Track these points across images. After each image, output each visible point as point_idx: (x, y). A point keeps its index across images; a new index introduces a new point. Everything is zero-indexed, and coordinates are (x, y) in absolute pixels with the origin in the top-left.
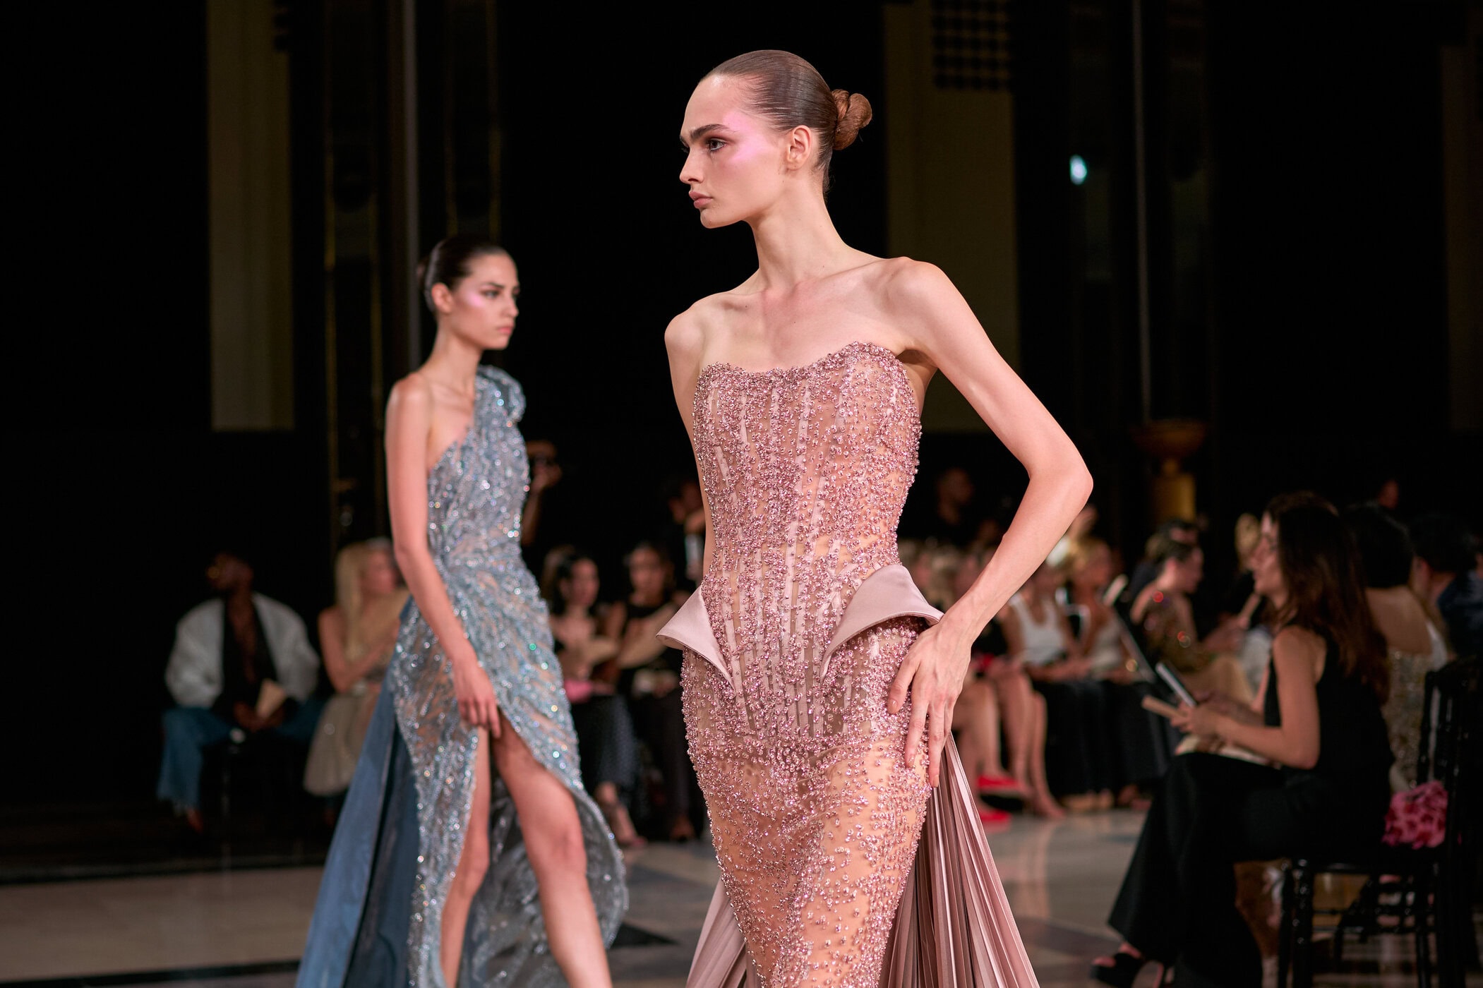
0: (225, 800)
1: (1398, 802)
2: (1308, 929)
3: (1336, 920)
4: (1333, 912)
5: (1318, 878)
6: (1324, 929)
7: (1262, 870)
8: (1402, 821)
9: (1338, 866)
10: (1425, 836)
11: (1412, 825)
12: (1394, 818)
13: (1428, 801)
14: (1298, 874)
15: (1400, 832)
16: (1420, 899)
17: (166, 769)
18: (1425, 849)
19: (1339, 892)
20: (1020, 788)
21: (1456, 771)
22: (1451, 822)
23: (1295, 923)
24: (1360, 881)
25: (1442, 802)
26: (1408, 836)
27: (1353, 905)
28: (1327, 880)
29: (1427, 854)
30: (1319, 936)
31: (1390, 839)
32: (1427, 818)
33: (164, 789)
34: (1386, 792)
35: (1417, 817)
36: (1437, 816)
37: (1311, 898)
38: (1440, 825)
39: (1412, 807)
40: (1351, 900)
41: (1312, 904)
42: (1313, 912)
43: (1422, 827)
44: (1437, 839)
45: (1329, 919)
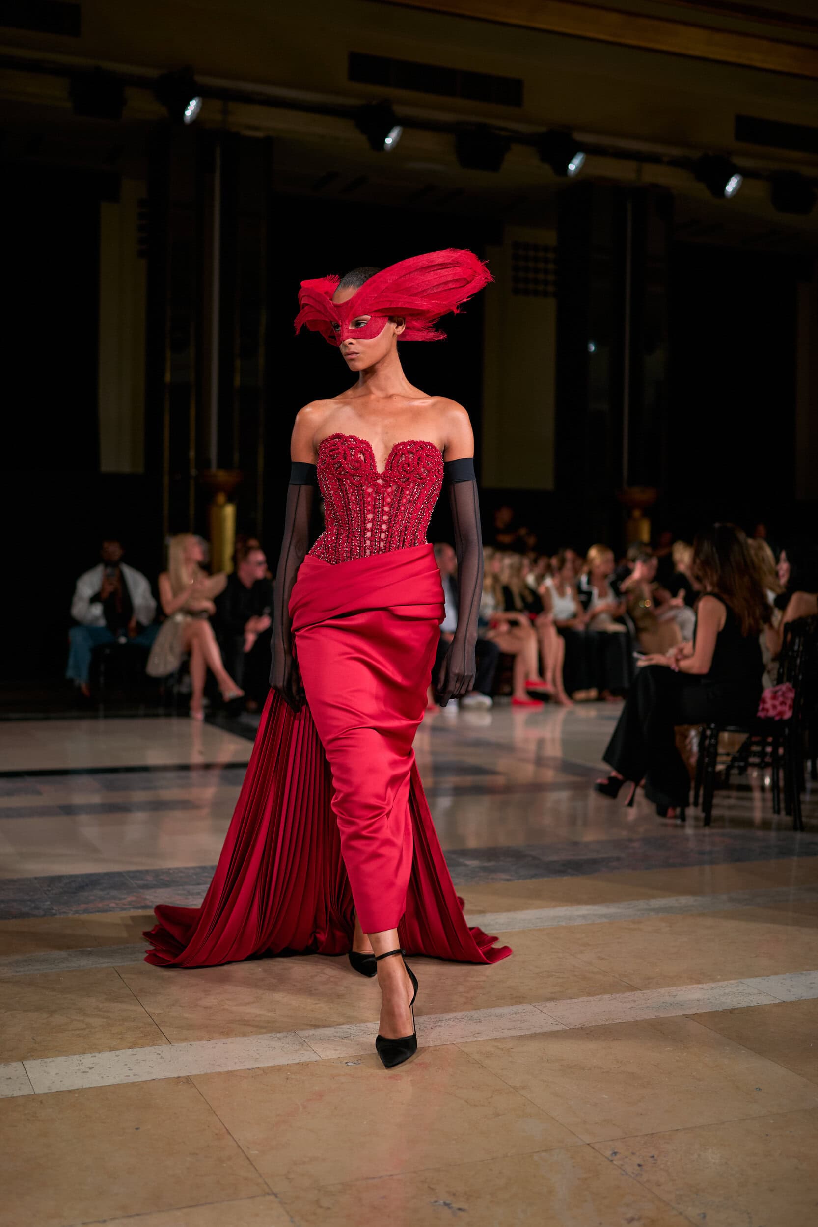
0: (102, 680)
1: (767, 694)
2: (714, 763)
3: (729, 759)
4: (728, 754)
5: (720, 735)
6: (723, 763)
7: (688, 730)
8: (769, 704)
9: (732, 728)
10: (781, 713)
11: (774, 707)
12: (764, 702)
13: (783, 694)
14: (708, 733)
15: (767, 710)
16: (775, 750)
17: (71, 661)
18: (781, 721)
19: (731, 743)
20: (548, 688)
21: (800, 677)
22: (795, 706)
23: (706, 760)
24: (743, 737)
25: (791, 695)
26: (772, 713)
27: (738, 751)
28: (725, 736)
29: (782, 723)
30: (720, 767)
31: (761, 714)
32: (783, 703)
33: (70, 673)
34: (761, 689)
35: (777, 703)
36: (789, 702)
37: (715, 746)
38: (790, 707)
39: (774, 697)
40: (737, 748)
41: (716, 750)
42: (716, 754)
43: (779, 708)
44: (788, 715)
45: (725, 758)
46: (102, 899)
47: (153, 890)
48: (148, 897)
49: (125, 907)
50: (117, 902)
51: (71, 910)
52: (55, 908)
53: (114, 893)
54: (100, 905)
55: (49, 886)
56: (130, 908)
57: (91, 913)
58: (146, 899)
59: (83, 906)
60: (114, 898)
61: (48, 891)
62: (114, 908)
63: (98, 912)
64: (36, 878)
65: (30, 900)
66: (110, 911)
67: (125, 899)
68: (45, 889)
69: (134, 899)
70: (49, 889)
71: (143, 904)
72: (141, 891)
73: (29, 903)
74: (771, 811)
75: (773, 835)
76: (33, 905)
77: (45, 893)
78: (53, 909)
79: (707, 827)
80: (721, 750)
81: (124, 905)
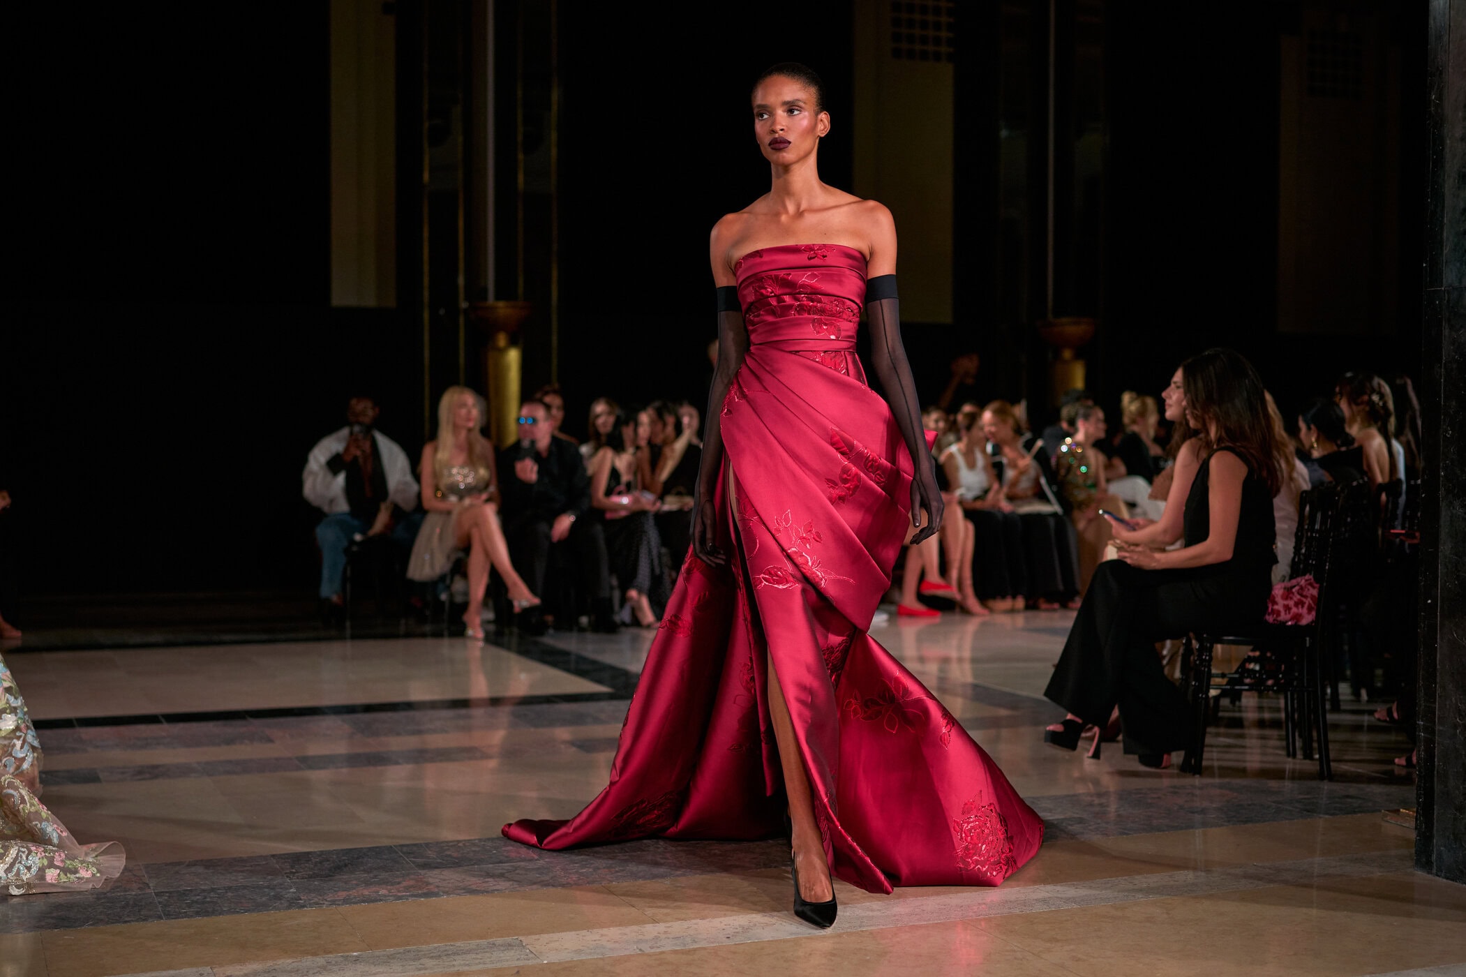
1: (1278, 591)
2: (1204, 687)
3: (1225, 681)
4: (1223, 675)
5: (1215, 645)
6: (1217, 686)
8: (1279, 607)
9: (1228, 638)
10: (1297, 617)
11: (1287, 608)
12: (1275, 603)
13: (1300, 592)
14: (1196, 645)
15: (1278, 613)
18: (1296, 627)
19: (1228, 661)
20: (953, 593)
21: (1327, 567)
23: (1194, 682)
24: (1246, 651)
25: (1312, 592)
26: (1283, 617)
27: (1236, 672)
28: (1219, 648)
29: (1298, 631)
30: (1213, 693)
31: (1270, 619)
32: (1299, 604)
34: (1270, 585)
35: (1291, 603)
36: (1308, 601)
37: (1209, 663)
38: (1310, 610)
39: (1288, 593)
40: (1235, 667)
41: (1209, 667)
42: (1210, 676)
43: (1294, 610)
44: (1307, 619)
45: (1218, 680)
46: (367, 884)
47: (437, 872)
48: (431, 880)
49: (399, 894)
50: (389, 887)
51: (326, 900)
52: (302, 898)
53: (384, 875)
54: (366, 892)
55: (292, 867)
56: (407, 895)
57: (355, 903)
58: (428, 884)
59: (343, 894)
60: (385, 882)
61: (291, 873)
62: (385, 896)
63: (364, 902)
64: (273, 856)
65: (268, 887)
66: (381, 900)
67: (399, 883)
68: (288, 871)
69: (412, 883)
70: (294, 871)
71: (425, 891)
72: (422, 872)
73: (266, 890)
74: (1284, 753)
75: (1288, 784)
76: (273, 894)
77: (287, 877)
78: (301, 899)
79: (1198, 776)
80: (1214, 671)
81: (399, 892)
